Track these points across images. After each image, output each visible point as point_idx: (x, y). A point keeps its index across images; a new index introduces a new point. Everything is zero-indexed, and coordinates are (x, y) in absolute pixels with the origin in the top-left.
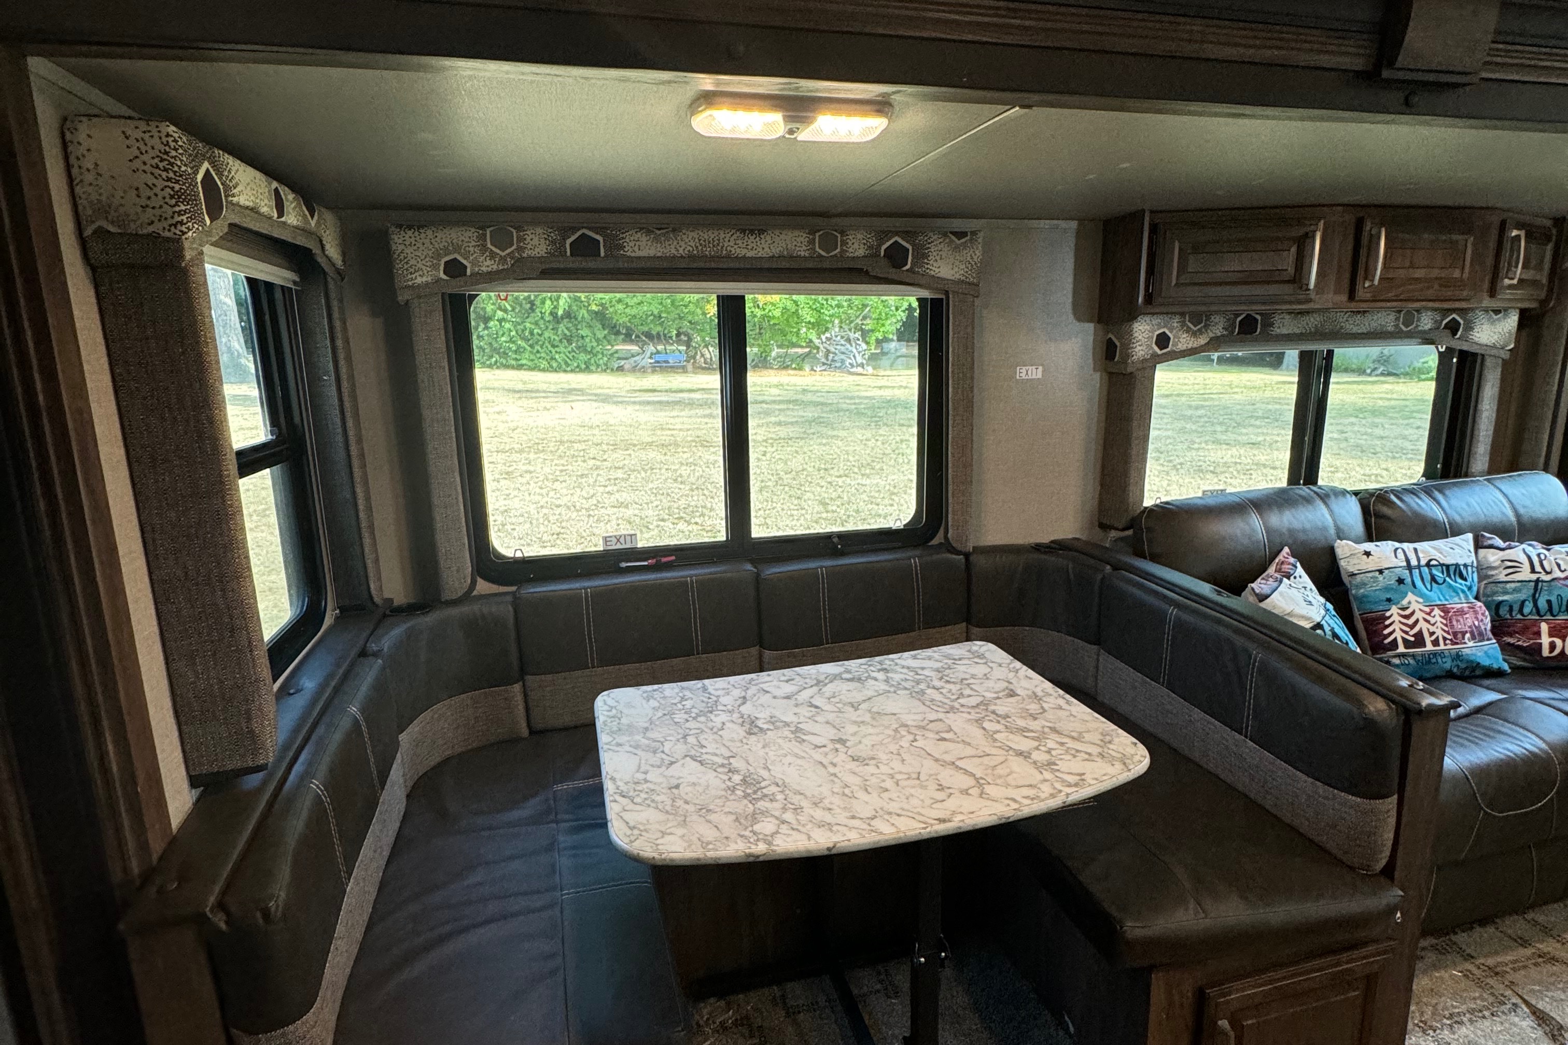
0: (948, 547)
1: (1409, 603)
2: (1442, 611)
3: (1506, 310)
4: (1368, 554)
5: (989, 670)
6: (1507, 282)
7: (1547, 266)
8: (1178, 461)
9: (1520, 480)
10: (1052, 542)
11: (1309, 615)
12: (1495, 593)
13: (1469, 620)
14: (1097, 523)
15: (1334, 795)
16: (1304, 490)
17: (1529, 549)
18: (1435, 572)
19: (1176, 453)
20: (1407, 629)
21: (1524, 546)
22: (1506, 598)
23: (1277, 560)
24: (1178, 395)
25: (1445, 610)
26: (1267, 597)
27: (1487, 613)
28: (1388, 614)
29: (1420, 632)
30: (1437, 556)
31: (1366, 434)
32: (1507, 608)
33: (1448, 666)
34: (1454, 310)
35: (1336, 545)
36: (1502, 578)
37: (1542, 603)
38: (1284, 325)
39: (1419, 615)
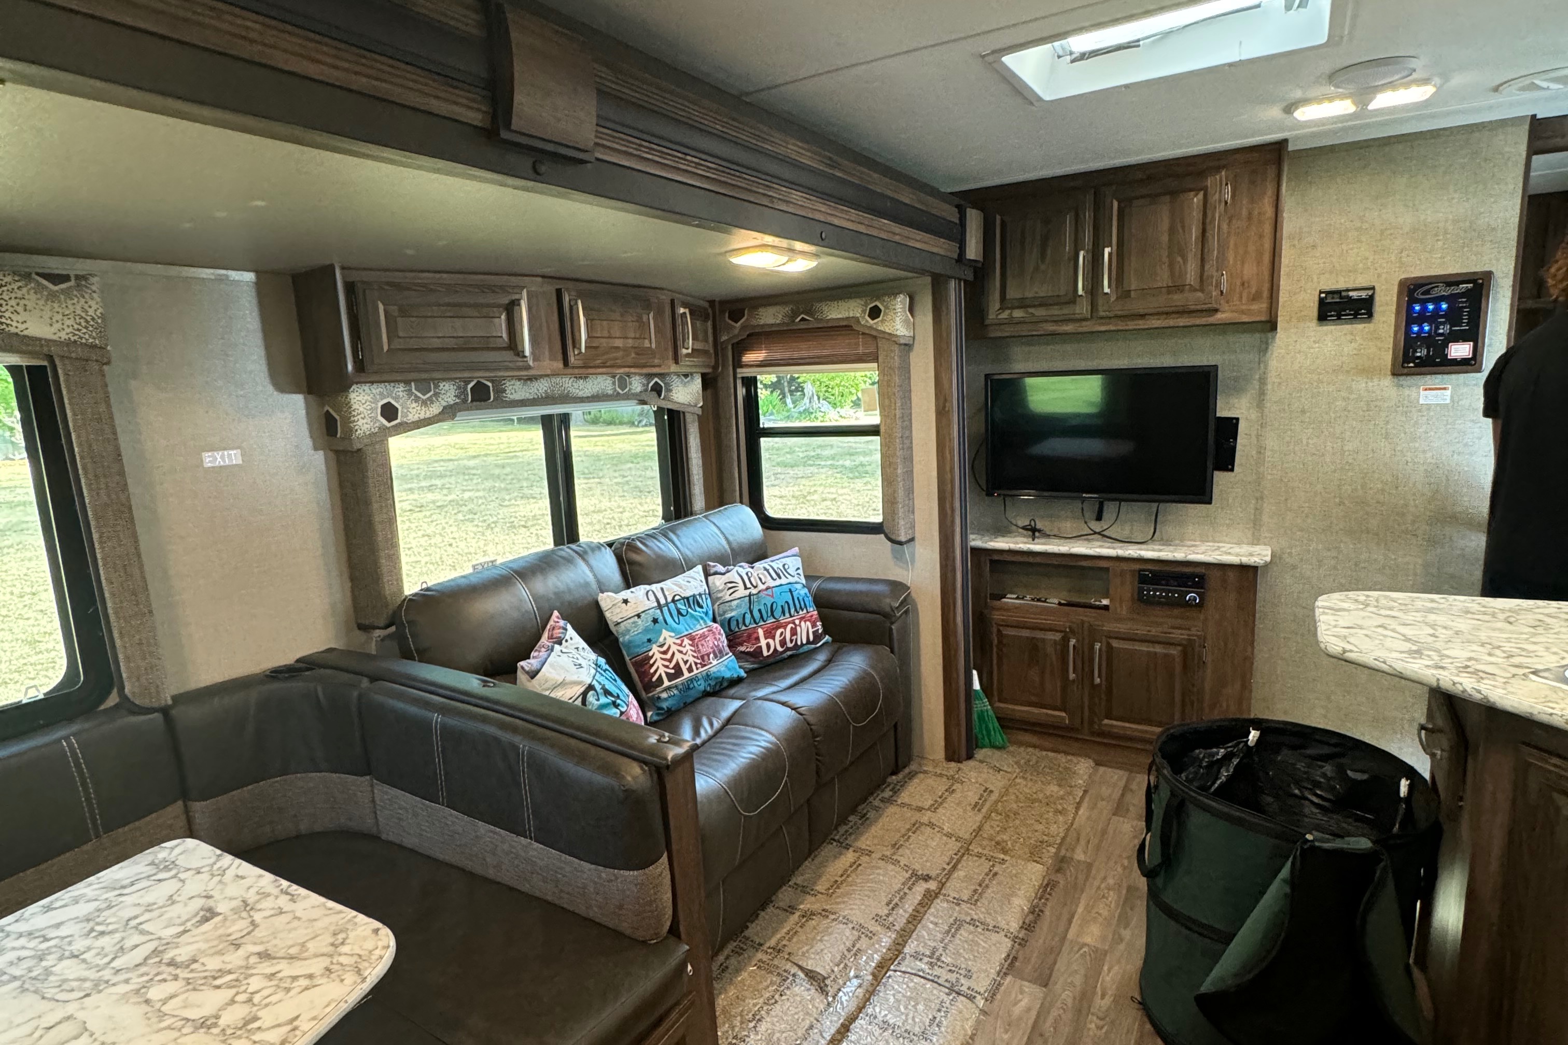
0: (128, 706)
1: (665, 639)
2: (691, 640)
3: (692, 374)
4: (626, 602)
5: (181, 884)
6: (684, 351)
7: (711, 339)
8: (492, 520)
9: (725, 513)
10: (298, 661)
11: (580, 679)
12: (725, 612)
13: (710, 642)
14: (355, 626)
15: (614, 875)
16: (566, 550)
17: (740, 570)
18: (679, 606)
19: (488, 513)
20: (667, 663)
21: (737, 568)
22: (733, 614)
23: (548, 627)
24: (486, 455)
25: (692, 639)
26: (538, 672)
27: (722, 631)
28: (651, 654)
29: (677, 664)
30: (677, 590)
31: (640, 476)
32: (735, 623)
33: (702, 688)
34: (656, 375)
35: (599, 599)
36: (728, 598)
37: (756, 615)
38: (516, 390)
39: (674, 648)
